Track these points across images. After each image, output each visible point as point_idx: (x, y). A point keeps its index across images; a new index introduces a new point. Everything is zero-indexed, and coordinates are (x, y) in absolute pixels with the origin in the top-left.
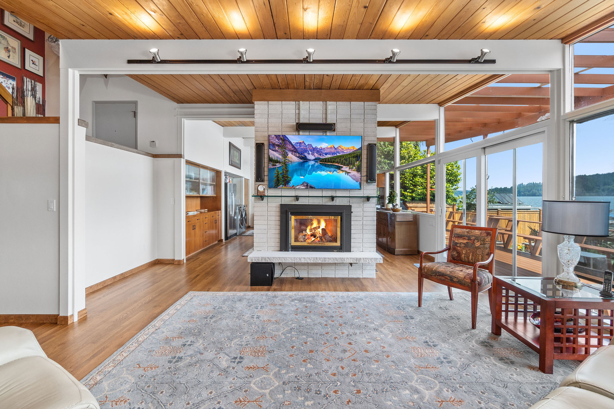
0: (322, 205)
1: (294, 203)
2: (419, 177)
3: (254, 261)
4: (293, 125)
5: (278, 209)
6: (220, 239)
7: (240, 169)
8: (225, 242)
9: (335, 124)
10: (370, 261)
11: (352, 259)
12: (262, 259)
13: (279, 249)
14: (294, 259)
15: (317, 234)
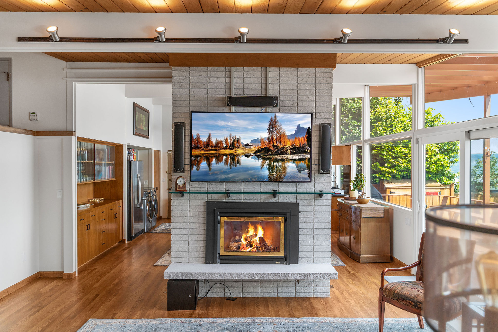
0: (261, 203)
1: (224, 200)
3: (172, 278)
4: (223, 98)
5: (202, 208)
6: (121, 239)
7: (148, 138)
8: (128, 244)
9: (277, 98)
10: (322, 277)
11: (299, 274)
12: (182, 276)
13: (203, 260)
14: (224, 275)
15: (254, 243)
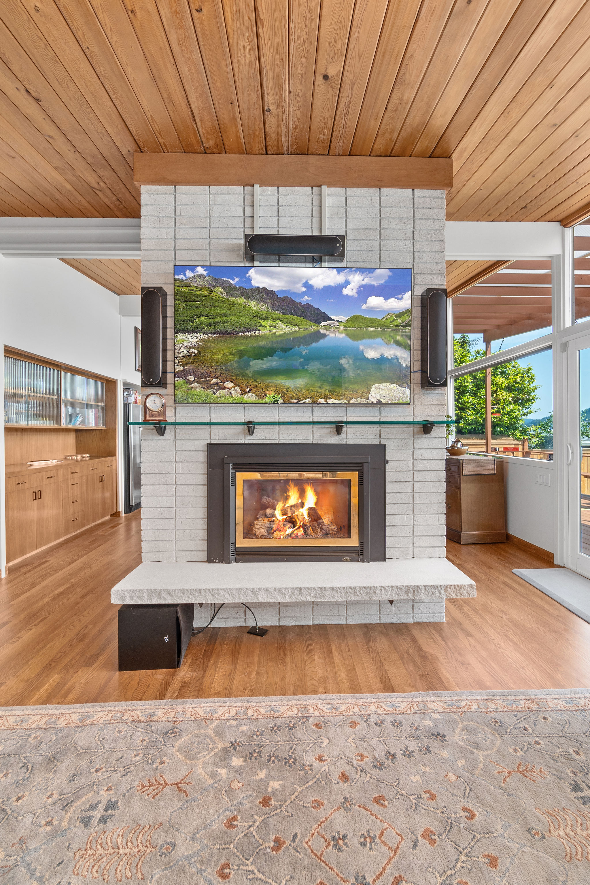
0: (312, 445)
1: (242, 441)
2: (469, 395)
3: (128, 602)
4: (239, 245)
5: (202, 457)
6: (115, 511)
8: (125, 517)
9: (343, 238)
10: (442, 591)
11: (395, 589)
12: (150, 597)
13: (204, 556)
14: (238, 594)
15: (299, 520)
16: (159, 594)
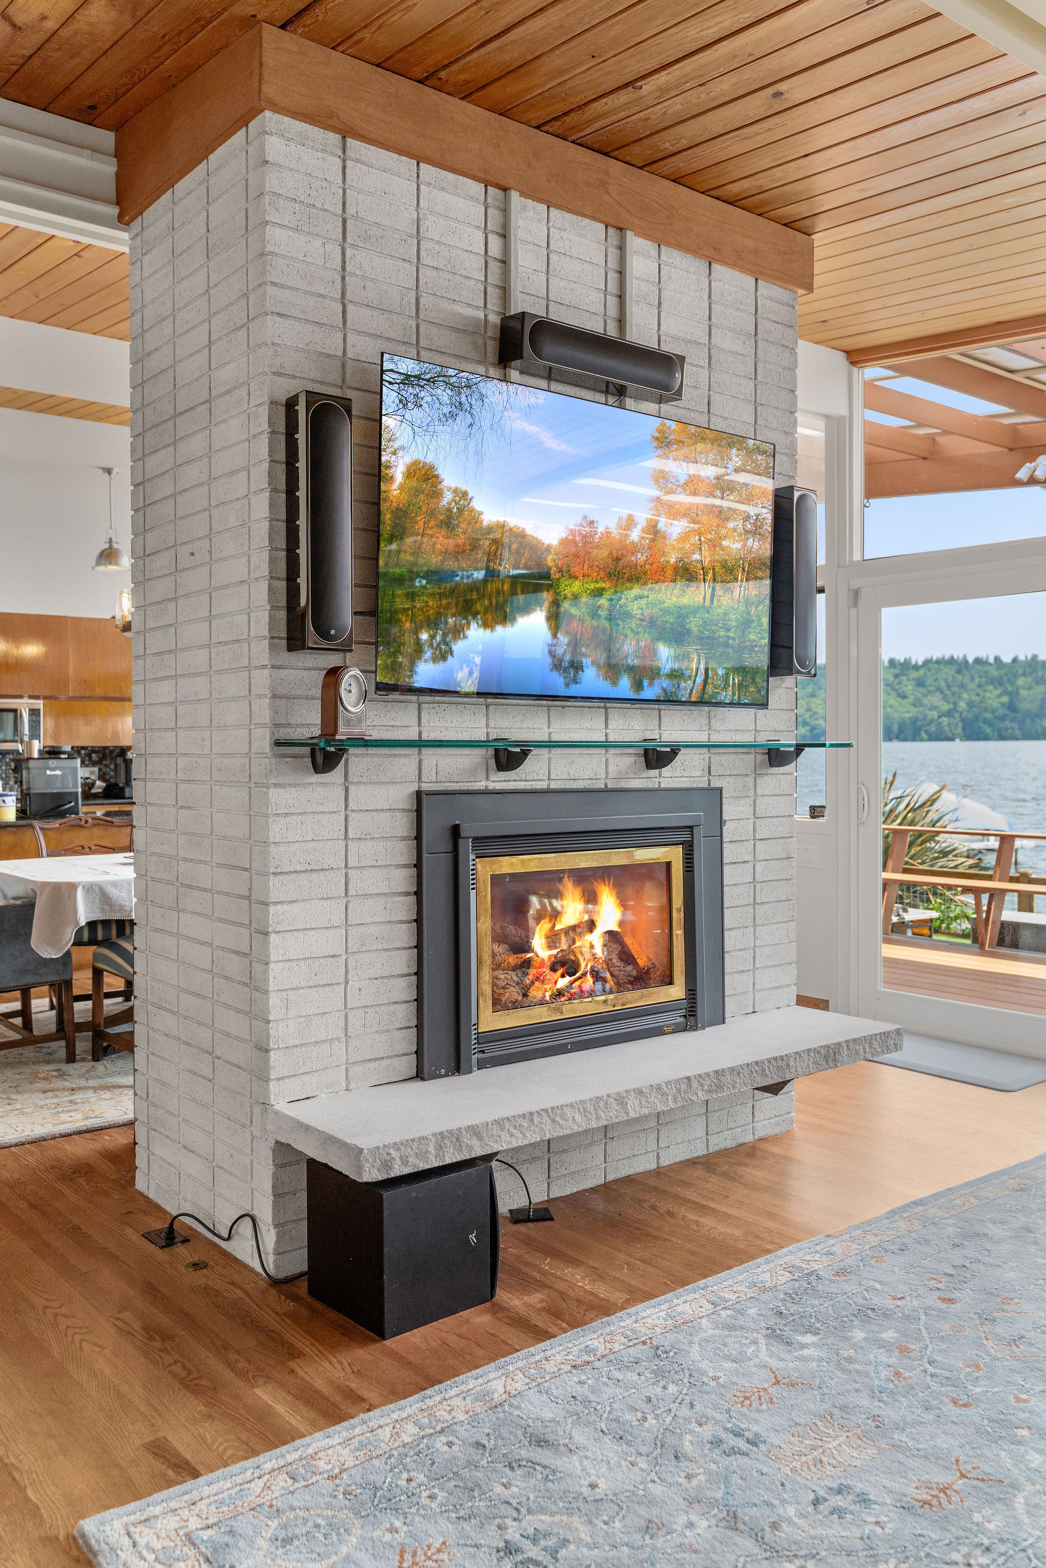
1: (482, 785)
9: (682, 361)
12: (440, 1148)
13: (408, 1065)
15: (584, 957)
16: (458, 1140)
